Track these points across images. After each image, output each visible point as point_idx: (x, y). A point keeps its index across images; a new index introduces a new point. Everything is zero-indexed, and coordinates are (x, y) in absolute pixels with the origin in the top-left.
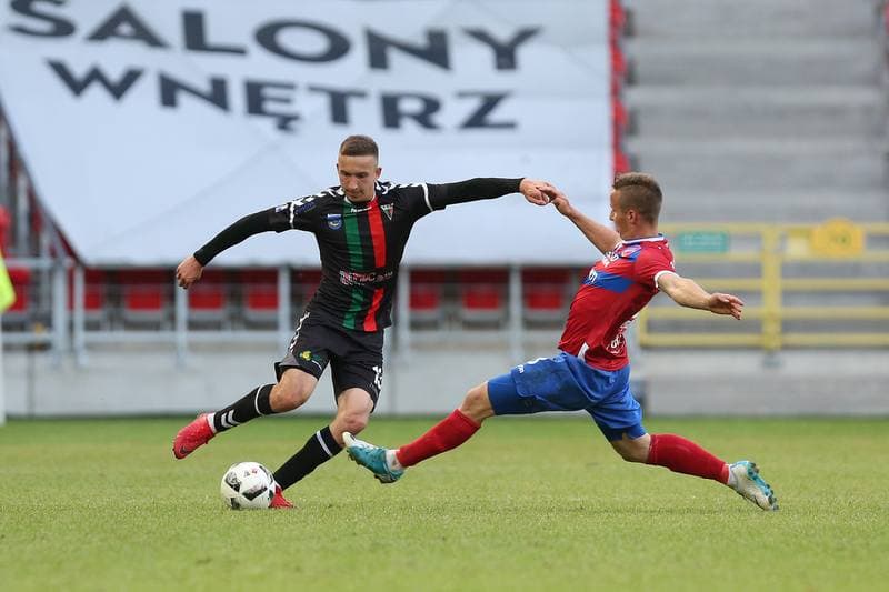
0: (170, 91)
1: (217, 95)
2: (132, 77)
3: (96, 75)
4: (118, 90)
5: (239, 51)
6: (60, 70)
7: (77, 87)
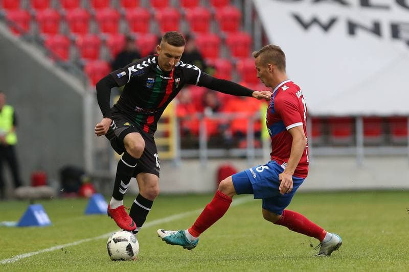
0: (352, 28)
1: (376, 29)
2: (333, 22)
3: (315, 21)
4: (326, 28)
5: (386, 8)
6: (298, 18)
7: (305, 26)
